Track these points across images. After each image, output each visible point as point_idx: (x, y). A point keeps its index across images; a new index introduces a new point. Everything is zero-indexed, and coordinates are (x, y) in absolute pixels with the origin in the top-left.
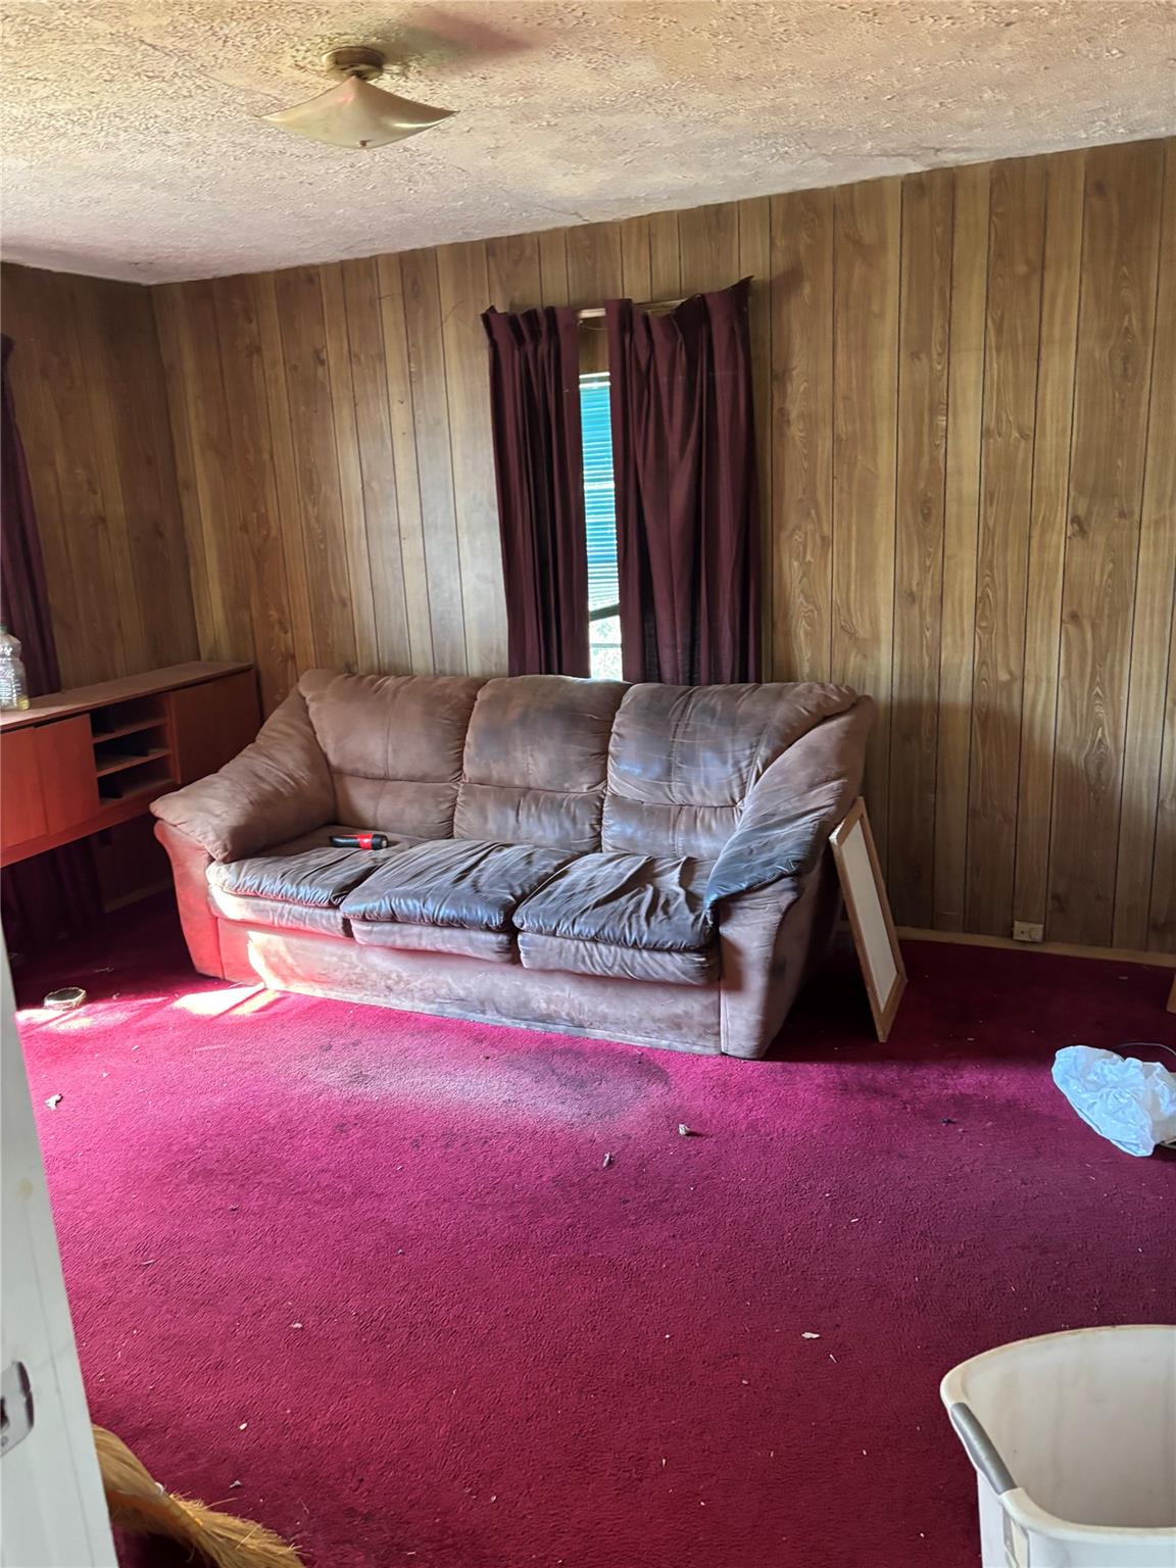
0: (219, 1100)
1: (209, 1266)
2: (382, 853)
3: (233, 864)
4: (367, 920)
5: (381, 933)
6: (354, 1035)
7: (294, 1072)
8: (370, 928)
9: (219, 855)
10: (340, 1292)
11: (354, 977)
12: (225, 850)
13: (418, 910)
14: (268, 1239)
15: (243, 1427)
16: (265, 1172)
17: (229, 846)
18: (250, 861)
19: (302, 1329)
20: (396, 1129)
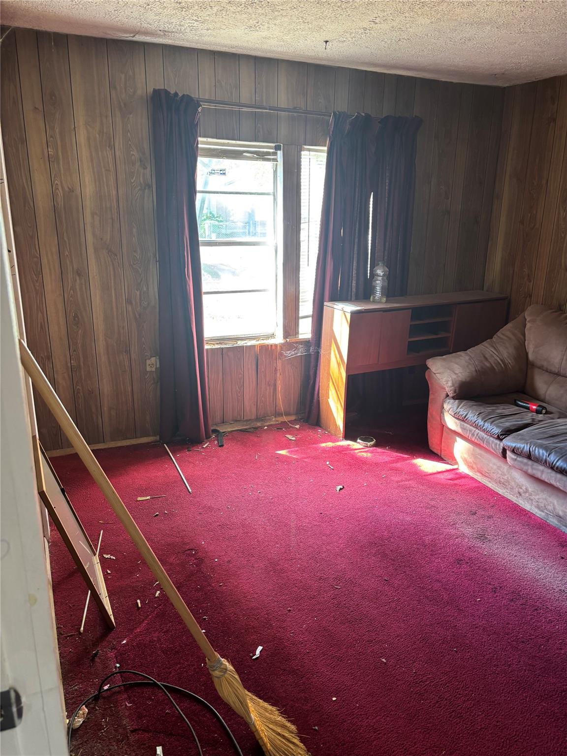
0: (408, 519)
1: (361, 603)
2: (540, 417)
3: (457, 401)
4: (515, 453)
5: (521, 462)
6: (491, 512)
7: (450, 520)
8: (516, 457)
9: (451, 394)
10: (413, 654)
11: (502, 480)
12: (455, 392)
13: (545, 457)
14: (393, 605)
15: (334, 699)
16: (410, 567)
17: (457, 391)
18: (465, 401)
19: (385, 663)
20: (488, 576)
